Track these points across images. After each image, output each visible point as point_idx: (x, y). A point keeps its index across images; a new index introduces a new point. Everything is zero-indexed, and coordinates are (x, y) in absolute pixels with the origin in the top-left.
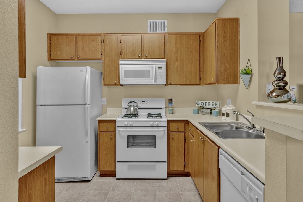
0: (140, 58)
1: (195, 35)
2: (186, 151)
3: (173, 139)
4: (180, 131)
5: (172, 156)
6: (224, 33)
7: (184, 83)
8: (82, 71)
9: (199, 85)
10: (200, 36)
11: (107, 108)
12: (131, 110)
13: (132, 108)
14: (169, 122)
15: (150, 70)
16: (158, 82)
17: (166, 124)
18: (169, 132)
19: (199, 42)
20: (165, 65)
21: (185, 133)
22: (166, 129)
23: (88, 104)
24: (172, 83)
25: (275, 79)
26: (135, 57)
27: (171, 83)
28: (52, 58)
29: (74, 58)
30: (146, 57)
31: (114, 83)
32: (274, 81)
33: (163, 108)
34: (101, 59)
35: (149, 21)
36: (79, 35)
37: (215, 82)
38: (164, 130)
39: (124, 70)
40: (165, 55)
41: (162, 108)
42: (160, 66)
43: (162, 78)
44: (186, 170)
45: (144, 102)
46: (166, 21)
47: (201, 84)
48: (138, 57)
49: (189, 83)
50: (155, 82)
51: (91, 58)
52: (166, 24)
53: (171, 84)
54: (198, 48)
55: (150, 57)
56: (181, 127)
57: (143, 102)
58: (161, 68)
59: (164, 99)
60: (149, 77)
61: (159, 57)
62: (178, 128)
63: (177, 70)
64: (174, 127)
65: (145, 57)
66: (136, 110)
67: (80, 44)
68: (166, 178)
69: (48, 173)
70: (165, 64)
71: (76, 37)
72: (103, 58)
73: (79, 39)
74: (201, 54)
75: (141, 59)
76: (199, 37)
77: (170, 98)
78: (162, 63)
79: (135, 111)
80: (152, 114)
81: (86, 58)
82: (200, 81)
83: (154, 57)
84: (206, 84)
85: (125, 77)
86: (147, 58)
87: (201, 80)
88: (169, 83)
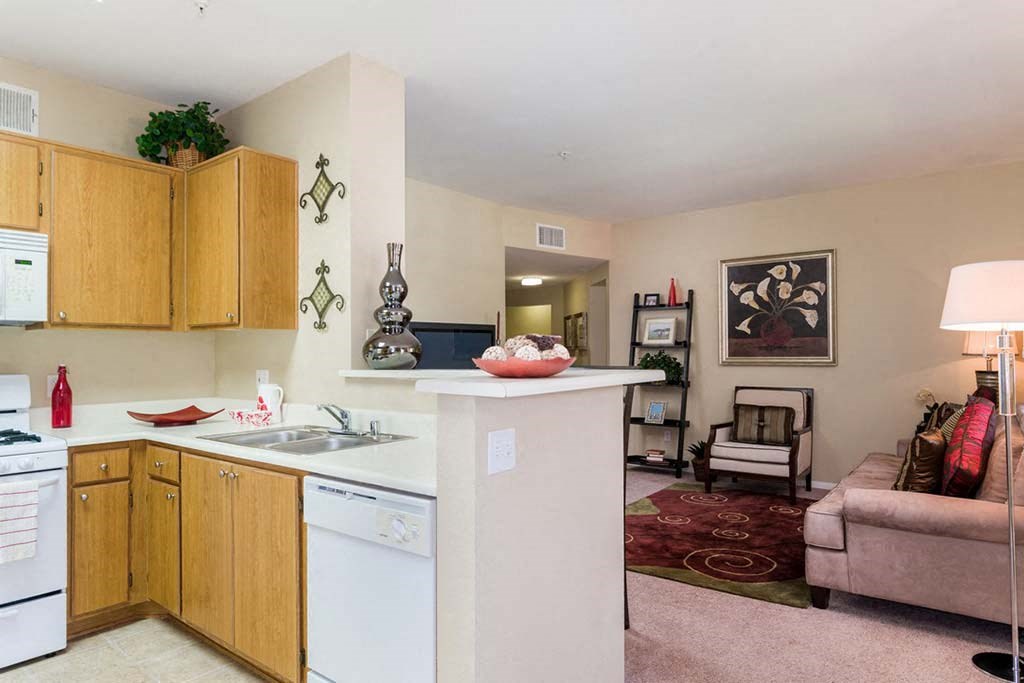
1: (155, 171)
2: (135, 539)
3: (86, 508)
4: (113, 475)
5: (83, 566)
7: (117, 322)
9: (168, 328)
10: (172, 180)
14: (74, 452)
17: (63, 460)
18: (73, 485)
19: (169, 198)
20: (46, 255)
21: (131, 483)
22: (63, 476)
24: (71, 320)
25: (383, 304)
27: (64, 319)
32: (380, 310)
33: (23, 411)
37: (236, 320)
38: (56, 482)
40: (42, 218)
41: (15, 411)
42: (22, 255)
43: (29, 300)
44: (135, 600)
46: (33, 93)
47: (174, 327)
52: (35, 106)
53: (64, 323)
54: (168, 215)
56: (118, 462)
58: (29, 263)
59: (25, 378)
62: (106, 467)
63: (90, 277)
64: (90, 467)
68: (64, 647)
70: (47, 250)
74: (174, 236)
76: (169, 181)
78: (31, 247)
82: (171, 318)
84: (194, 328)
87: (176, 312)
88: (57, 320)
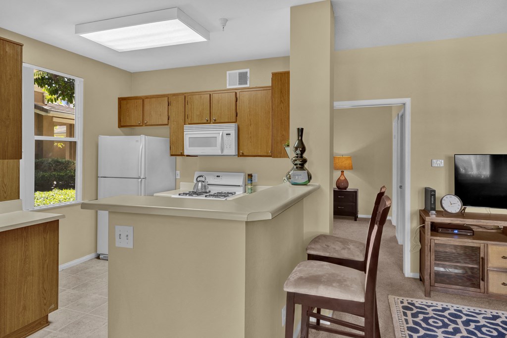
0: (208, 122)
6: (281, 92)
8: (137, 141)
11: (181, 183)
12: (198, 187)
13: (200, 184)
15: (216, 137)
16: (226, 152)
23: (142, 177)
24: (245, 154)
26: (202, 122)
27: (243, 153)
28: (122, 125)
29: (142, 124)
30: (215, 120)
31: (180, 154)
34: (167, 125)
35: (228, 72)
36: (147, 97)
39: (189, 138)
40: (237, 117)
41: (237, 186)
42: (228, 132)
43: (230, 147)
45: (219, 176)
46: (248, 70)
48: (206, 122)
49: (265, 154)
50: (222, 152)
51: (157, 123)
52: (248, 75)
55: (219, 121)
57: (217, 176)
58: (229, 134)
59: (243, 174)
60: (216, 146)
61: (229, 121)
63: (251, 137)
65: (213, 121)
66: (205, 186)
67: (147, 107)
69: (48, 234)
71: (143, 99)
72: (170, 124)
73: (146, 101)
75: (210, 123)
77: (250, 173)
78: (232, 129)
79: (203, 188)
80: (222, 193)
81: (153, 124)
83: (223, 121)
85: (189, 147)
86: (216, 122)
88: (241, 154)
